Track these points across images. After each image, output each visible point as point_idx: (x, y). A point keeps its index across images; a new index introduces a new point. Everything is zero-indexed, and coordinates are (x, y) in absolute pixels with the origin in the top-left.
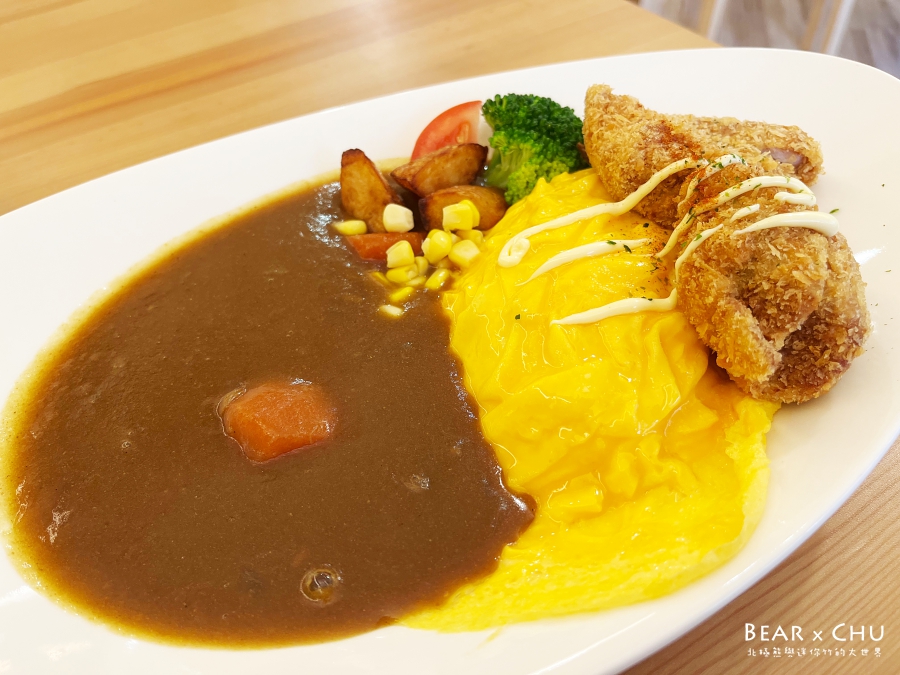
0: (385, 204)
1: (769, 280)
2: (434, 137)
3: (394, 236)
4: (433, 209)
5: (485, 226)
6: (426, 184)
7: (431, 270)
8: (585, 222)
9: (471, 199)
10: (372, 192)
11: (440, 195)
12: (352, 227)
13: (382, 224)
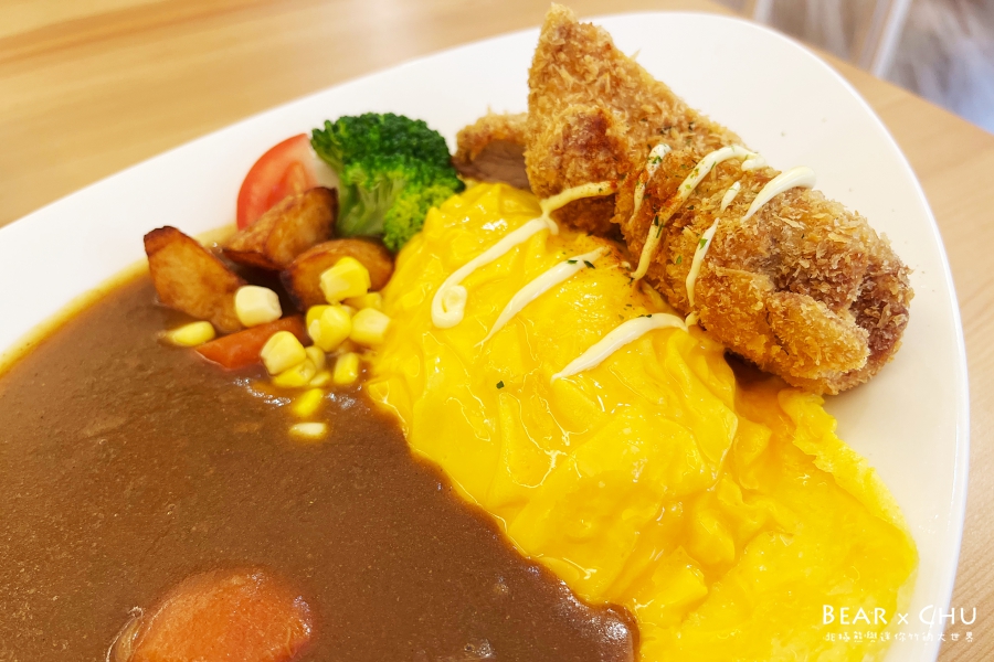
0: (232, 290)
1: (803, 256)
2: (258, 191)
3: (263, 330)
4: (303, 282)
5: (378, 284)
6: (281, 253)
7: (330, 362)
8: (523, 247)
9: (349, 254)
10: (206, 280)
11: (307, 261)
12: (192, 334)
13: (235, 318)
